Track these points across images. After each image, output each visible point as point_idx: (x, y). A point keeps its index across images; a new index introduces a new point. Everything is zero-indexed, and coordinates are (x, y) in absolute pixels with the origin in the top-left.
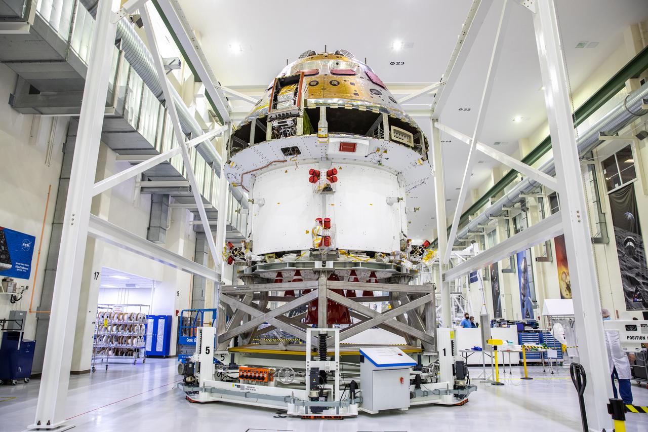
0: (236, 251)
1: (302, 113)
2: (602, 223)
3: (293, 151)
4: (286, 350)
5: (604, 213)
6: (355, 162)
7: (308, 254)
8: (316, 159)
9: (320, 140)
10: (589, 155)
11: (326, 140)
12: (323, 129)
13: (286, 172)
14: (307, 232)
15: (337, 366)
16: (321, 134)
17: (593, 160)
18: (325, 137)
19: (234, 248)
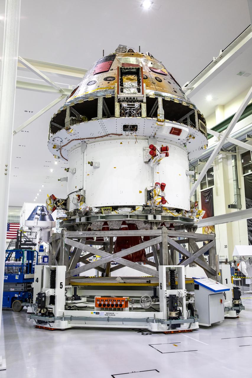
0: (59, 202)
1: (145, 100)
2: (238, 195)
3: (134, 128)
4: (125, 283)
5: (240, 189)
6: (171, 142)
7: (141, 209)
8: (145, 136)
9: (159, 123)
10: (234, 149)
11: (163, 124)
12: (161, 115)
13: (121, 143)
14: (140, 192)
15: (185, 293)
16: (160, 119)
17: (236, 152)
18: (163, 122)
19: (57, 200)
